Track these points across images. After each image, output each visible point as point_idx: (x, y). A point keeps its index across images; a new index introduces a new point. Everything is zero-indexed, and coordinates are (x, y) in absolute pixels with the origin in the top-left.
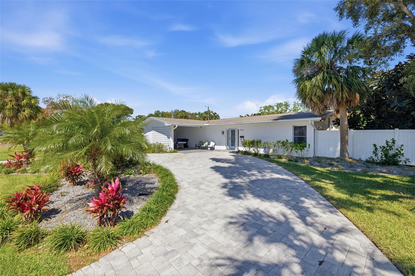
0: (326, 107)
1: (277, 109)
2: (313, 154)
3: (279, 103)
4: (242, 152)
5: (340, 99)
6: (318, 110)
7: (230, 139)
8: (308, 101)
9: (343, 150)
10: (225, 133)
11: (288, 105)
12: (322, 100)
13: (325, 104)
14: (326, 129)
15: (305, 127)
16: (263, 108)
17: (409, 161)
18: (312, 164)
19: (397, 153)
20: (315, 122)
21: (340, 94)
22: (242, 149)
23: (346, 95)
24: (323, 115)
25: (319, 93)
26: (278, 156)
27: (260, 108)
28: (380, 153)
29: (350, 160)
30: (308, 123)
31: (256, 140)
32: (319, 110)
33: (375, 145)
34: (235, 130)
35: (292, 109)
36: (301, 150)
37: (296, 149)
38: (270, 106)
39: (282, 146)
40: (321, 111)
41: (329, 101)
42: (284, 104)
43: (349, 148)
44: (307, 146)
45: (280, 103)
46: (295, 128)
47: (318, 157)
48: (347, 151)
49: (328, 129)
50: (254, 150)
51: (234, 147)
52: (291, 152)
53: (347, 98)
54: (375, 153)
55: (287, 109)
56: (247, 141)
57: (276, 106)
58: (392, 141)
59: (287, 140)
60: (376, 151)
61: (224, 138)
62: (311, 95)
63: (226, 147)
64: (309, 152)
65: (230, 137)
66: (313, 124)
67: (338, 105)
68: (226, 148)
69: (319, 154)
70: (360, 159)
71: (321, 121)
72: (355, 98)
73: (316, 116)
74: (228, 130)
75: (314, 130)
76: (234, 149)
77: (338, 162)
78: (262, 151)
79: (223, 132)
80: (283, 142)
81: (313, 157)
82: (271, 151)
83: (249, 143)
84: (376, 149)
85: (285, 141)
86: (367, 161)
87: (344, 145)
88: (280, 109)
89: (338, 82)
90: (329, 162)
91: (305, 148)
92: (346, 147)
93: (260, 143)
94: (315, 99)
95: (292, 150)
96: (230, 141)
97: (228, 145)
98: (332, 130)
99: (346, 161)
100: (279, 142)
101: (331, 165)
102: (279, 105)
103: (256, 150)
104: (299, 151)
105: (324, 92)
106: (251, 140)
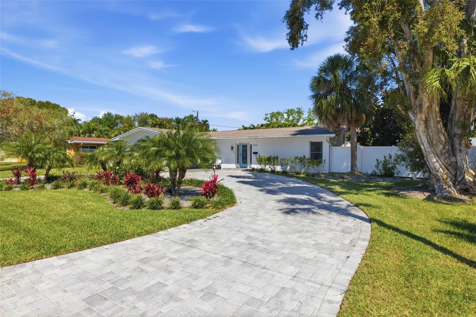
0: (339, 125)
1: (287, 117)
2: (328, 170)
3: (290, 109)
4: (257, 169)
5: (350, 119)
6: (332, 127)
7: (241, 155)
8: (323, 118)
9: (353, 165)
10: (235, 149)
11: (301, 112)
12: (335, 119)
13: (338, 122)
14: (340, 145)
15: (322, 142)
16: (269, 116)
17: (400, 173)
18: (327, 178)
19: (393, 166)
20: (330, 138)
21: (350, 115)
22: (256, 166)
23: (354, 115)
24: (338, 132)
25: (333, 112)
26: (296, 172)
27: (266, 114)
28: (381, 167)
29: (359, 174)
30: (324, 139)
31: (273, 157)
32: (334, 127)
33: (377, 160)
34: (247, 145)
35: (307, 118)
36: (318, 166)
37: (313, 165)
38: (278, 113)
39: (299, 162)
40: (335, 128)
41: (342, 120)
42: (296, 110)
43: (358, 163)
44: (323, 162)
45: (292, 110)
46: (312, 144)
47: (333, 173)
48: (356, 165)
49: (343, 146)
50: (270, 167)
51: (246, 165)
52: (308, 168)
53: (355, 117)
54: (377, 167)
55: (300, 117)
56: (262, 157)
57: (287, 113)
58: (389, 156)
59: (304, 156)
60: (378, 165)
61: (233, 155)
62: (327, 113)
63: (236, 165)
64: (324, 168)
65: (241, 153)
66: (329, 141)
67: (349, 124)
68: (235, 167)
69: (334, 170)
70: (367, 173)
71: (335, 137)
72: (362, 118)
73: (331, 133)
74: (238, 145)
75: (330, 146)
76: (246, 167)
77: (348, 175)
78: (278, 168)
79: (232, 148)
80: (300, 159)
81: (328, 172)
82: (289, 167)
83: (264, 160)
84: (378, 163)
85: (302, 157)
86: (372, 175)
87: (354, 160)
88: (291, 118)
89: (348, 104)
90: (341, 175)
91: (321, 165)
92: (355, 162)
93: (277, 159)
94: (330, 117)
95: (309, 166)
96: (241, 157)
97: (238, 163)
98: (347, 146)
99: (355, 175)
100: (296, 158)
101: (343, 178)
102: (290, 112)
103: (272, 167)
104: (316, 167)
105: (338, 111)
106: (267, 156)
